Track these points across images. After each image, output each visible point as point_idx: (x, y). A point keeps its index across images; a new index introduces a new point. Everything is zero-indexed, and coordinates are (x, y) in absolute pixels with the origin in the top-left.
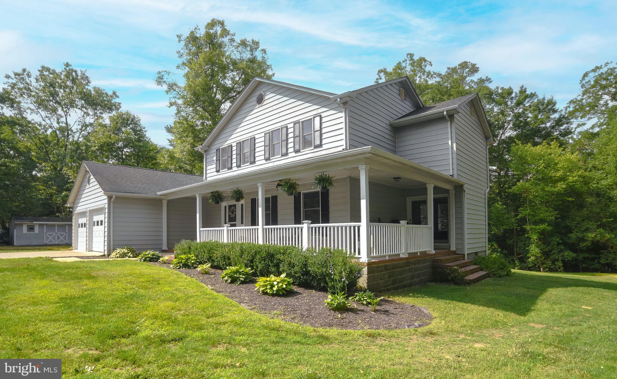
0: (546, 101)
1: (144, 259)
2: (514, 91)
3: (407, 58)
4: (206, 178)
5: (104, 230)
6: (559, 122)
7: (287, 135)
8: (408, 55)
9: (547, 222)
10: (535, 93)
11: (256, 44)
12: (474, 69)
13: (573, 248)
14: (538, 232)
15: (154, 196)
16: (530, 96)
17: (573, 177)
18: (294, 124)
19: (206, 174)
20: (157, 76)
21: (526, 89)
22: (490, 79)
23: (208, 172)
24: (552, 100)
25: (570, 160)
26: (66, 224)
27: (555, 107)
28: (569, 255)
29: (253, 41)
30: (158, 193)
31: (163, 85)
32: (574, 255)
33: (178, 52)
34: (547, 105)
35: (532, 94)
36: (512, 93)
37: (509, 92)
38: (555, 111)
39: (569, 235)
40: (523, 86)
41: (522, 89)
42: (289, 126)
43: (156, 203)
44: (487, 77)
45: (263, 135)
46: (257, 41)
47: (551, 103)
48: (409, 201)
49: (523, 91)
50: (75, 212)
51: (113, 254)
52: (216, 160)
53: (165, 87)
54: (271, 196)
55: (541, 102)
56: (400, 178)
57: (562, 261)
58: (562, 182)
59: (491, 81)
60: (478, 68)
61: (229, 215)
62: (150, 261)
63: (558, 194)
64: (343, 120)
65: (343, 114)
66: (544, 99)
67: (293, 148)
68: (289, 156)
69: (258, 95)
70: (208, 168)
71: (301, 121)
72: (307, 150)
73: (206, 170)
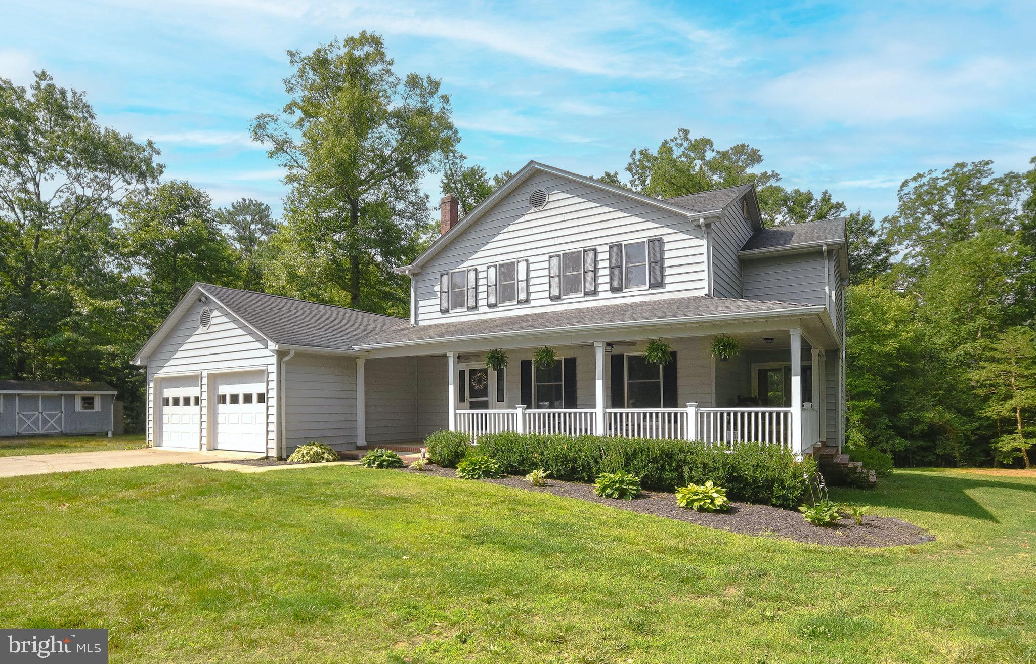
0: (861, 218)
1: (378, 465)
2: (815, 196)
3: (678, 136)
4: (416, 321)
5: (265, 412)
6: (877, 250)
7: (596, 262)
8: (680, 131)
9: (873, 395)
10: (843, 203)
11: (436, 85)
12: (755, 157)
13: (902, 432)
14: (862, 410)
15: (349, 352)
16: (836, 207)
17: (908, 332)
18: (611, 247)
19: (416, 314)
20: (255, 123)
21: (830, 196)
22: (777, 175)
23: (421, 310)
24: (869, 216)
25: (901, 308)
26: (62, 395)
27: (873, 227)
28: (900, 443)
29: (429, 79)
30: (356, 348)
31: (265, 142)
32: (907, 443)
33: (287, 82)
34: (862, 224)
35: (838, 203)
36: (811, 200)
37: (809, 197)
38: (872, 233)
39: (900, 415)
40: (826, 192)
41: (825, 196)
42: (599, 249)
43: (346, 363)
44: (773, 172)
45: (546, 257)
46: (437, 80)
47: (868, 221)
48: (755, 368)
49: (826, 198)
50: (156, 376)
51: (295, 456)
52: (441, 293)
53: (269, 145)
54: (563, 358)
55: (854, 218)
56: (772, 339)
57: (891, 451)
58: (894, 340)
59: (780, 179)
60: (760, 156)
61: (471, 387)
62: (388, 467)
63: (888, 355)
64: (704, 250)
65: (704, 242)
66: (858, 214)
67: (608, 285)
68: (601, 295)
69: (533, 191)
70: (421, 304)
71: (623, 243)
72: (635, 290)
73: (417, 308)
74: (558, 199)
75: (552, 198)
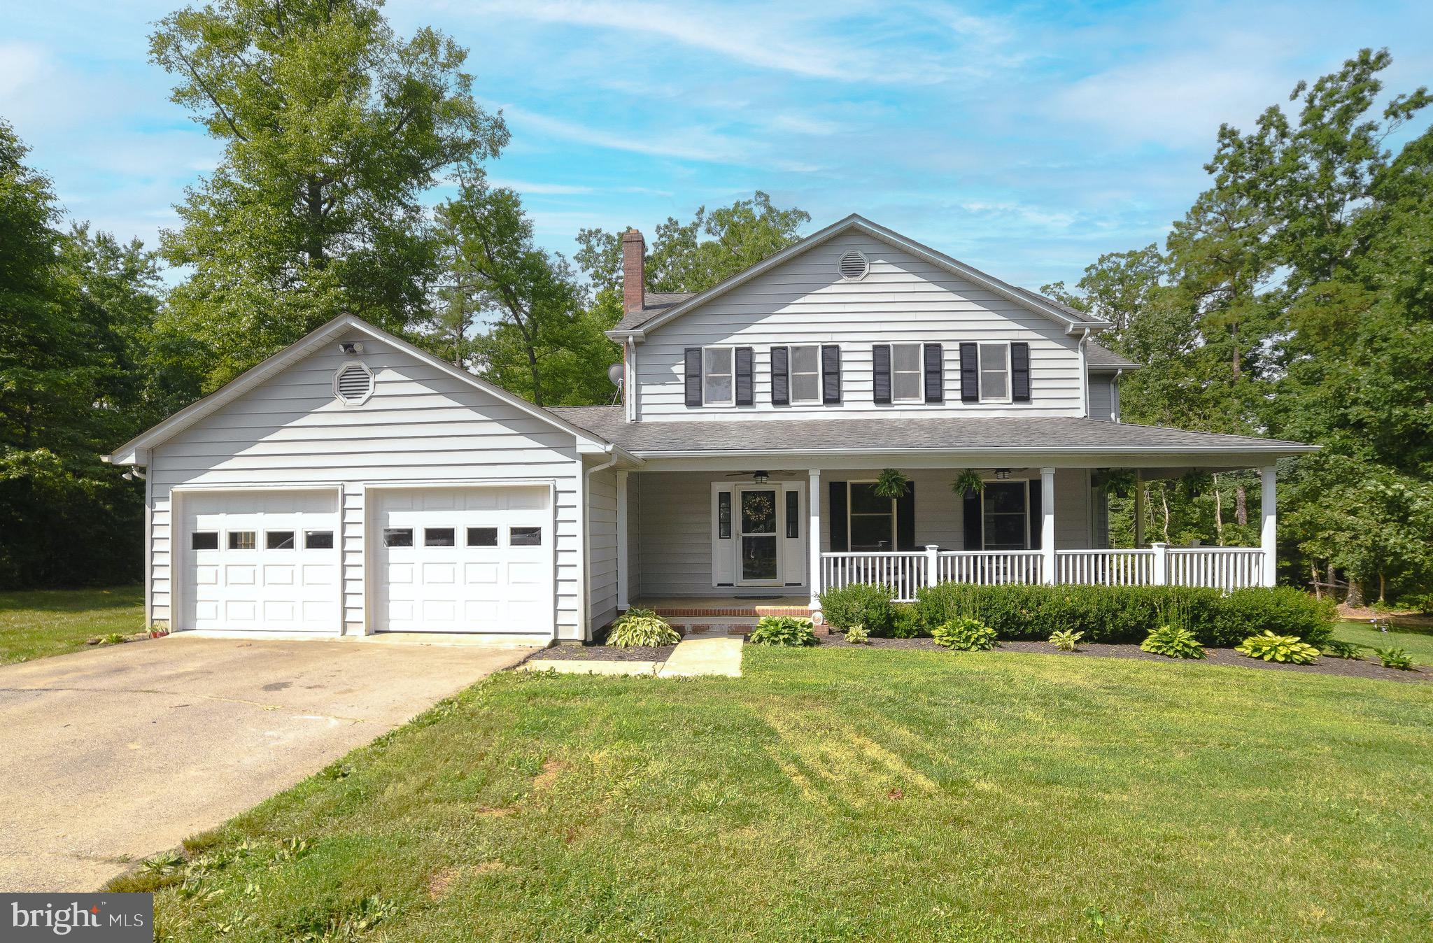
4: (638, 414)
5: (544, 561)
7: (941, 361)
18: (962, 346)
19: (638, 404)
23: (646, 400)
42: (946, 346)
45: (868, 347)
50: (178, 489)
52: (686, 376)
61: (745, 516)
64: (1079, 364)
65: (1080, 355)
67: (959, 393)
68: (948, 405)
69: (845, 254)
70: (645, 389)
71: (979, 343)
72: (992, 402)
73: (638, 396)
74: (883, 272)
75: (875, 269)
